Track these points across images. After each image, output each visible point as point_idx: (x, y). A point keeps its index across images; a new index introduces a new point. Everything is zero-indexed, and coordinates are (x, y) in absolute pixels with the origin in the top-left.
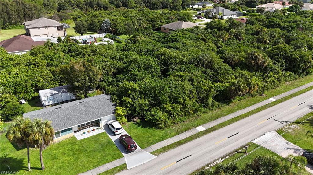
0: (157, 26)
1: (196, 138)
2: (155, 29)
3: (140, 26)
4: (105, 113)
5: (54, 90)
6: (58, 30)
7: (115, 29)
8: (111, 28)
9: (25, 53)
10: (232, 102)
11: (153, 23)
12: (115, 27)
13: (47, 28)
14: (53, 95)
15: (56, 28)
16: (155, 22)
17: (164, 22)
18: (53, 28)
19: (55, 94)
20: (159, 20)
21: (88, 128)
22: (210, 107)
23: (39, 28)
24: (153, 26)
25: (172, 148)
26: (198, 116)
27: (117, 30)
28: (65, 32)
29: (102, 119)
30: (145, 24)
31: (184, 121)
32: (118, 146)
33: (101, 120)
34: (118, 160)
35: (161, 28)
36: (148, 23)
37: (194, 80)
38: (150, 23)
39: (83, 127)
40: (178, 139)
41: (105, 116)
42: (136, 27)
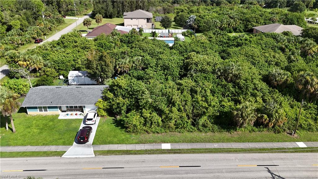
0: (250, 26)
1: (149, 154)
2: (247, 29)
3: (229, 25)
4: (89, 102)
5: (81, 73)
6: (147, 22)
7: (197, 25)
8: (194, 24)
9: (91, 38)
10: (236, 130)
11: (247, 23)
12: (198, 24)
13: (138, 20)
14: (77, 77)
15: (146, 20)
16: (250, 22)
17: (261, 23)
18: (143, 19)
19: (80, 76)
20: (256, 21)
21: (74, 111)
22: (200, 127)
23: (132, 19)
24: (246, 26)
25: (116, 155)
26: (180, 132)
27: (199, 26)
28: (153, 24)
29: (86, 107)
30: (236, 23)
31: (158, 133)
32: (78, 135)
33: (84, 107)
34: (65, 146)
35: (253, 29)
36: (240, 23)
37: (197, 92)
38: (243, 23)
39: (71, 109)
40: (131, 148)
41: (89, 104)
42: (223, 25)
